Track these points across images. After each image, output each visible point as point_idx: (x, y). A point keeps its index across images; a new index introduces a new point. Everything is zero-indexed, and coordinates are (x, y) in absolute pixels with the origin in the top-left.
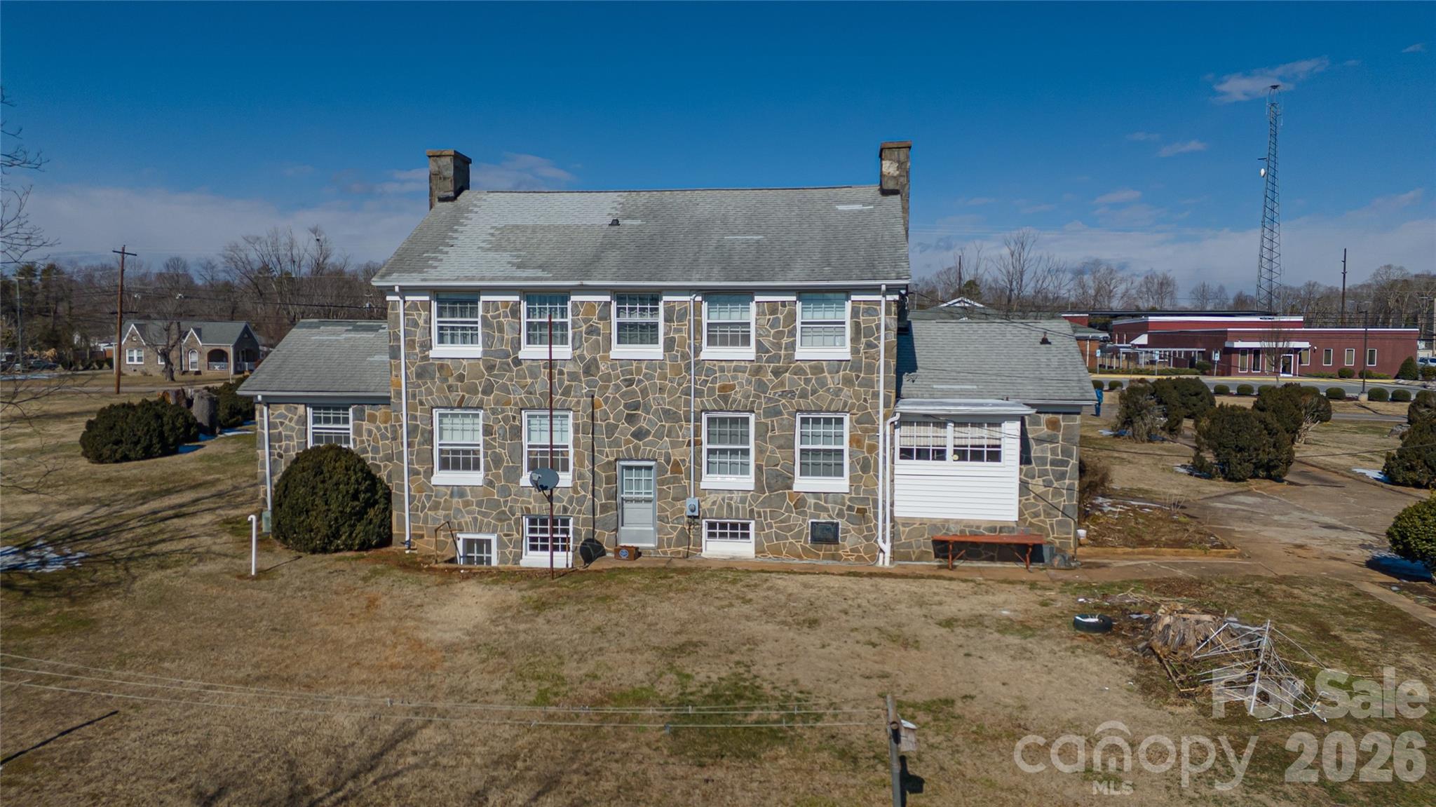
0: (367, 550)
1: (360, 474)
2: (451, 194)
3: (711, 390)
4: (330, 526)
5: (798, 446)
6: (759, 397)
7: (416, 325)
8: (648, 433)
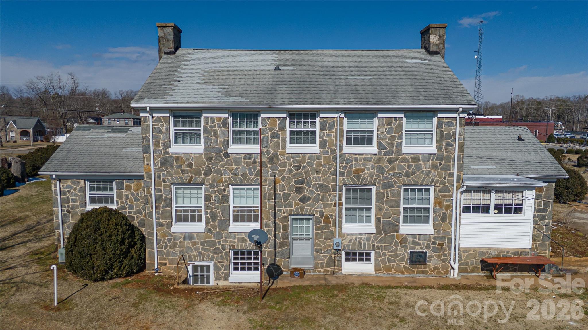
0: (130, 276)
1: (124, 227)
2: (172, 50)
3: (349, 173)
4: (107, 264)
5: (402, 206)
6: (379, 176)
7: (160, 131)
8: (309, 198)
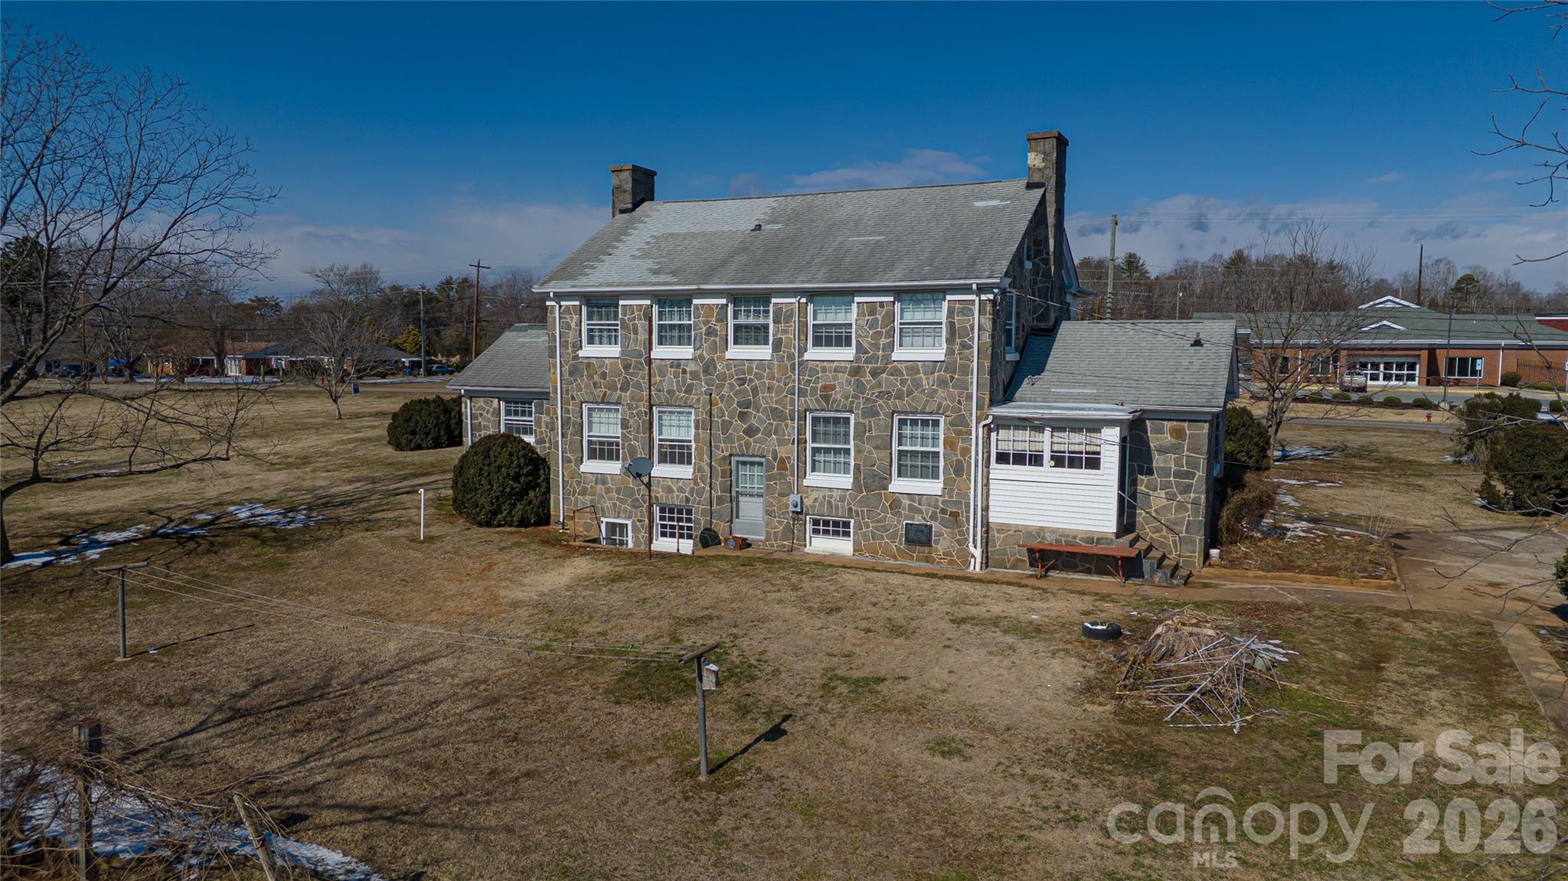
0: (526, 527)
1: (522, 460)
2: (630, 206)
3: (813, 389)
4: (493, 504)
5: (895, 448)
6: (857, 397)
7: (569, 327)
8: (757, 430)
